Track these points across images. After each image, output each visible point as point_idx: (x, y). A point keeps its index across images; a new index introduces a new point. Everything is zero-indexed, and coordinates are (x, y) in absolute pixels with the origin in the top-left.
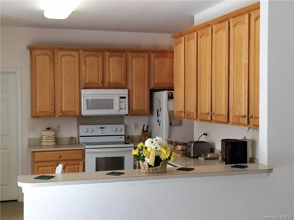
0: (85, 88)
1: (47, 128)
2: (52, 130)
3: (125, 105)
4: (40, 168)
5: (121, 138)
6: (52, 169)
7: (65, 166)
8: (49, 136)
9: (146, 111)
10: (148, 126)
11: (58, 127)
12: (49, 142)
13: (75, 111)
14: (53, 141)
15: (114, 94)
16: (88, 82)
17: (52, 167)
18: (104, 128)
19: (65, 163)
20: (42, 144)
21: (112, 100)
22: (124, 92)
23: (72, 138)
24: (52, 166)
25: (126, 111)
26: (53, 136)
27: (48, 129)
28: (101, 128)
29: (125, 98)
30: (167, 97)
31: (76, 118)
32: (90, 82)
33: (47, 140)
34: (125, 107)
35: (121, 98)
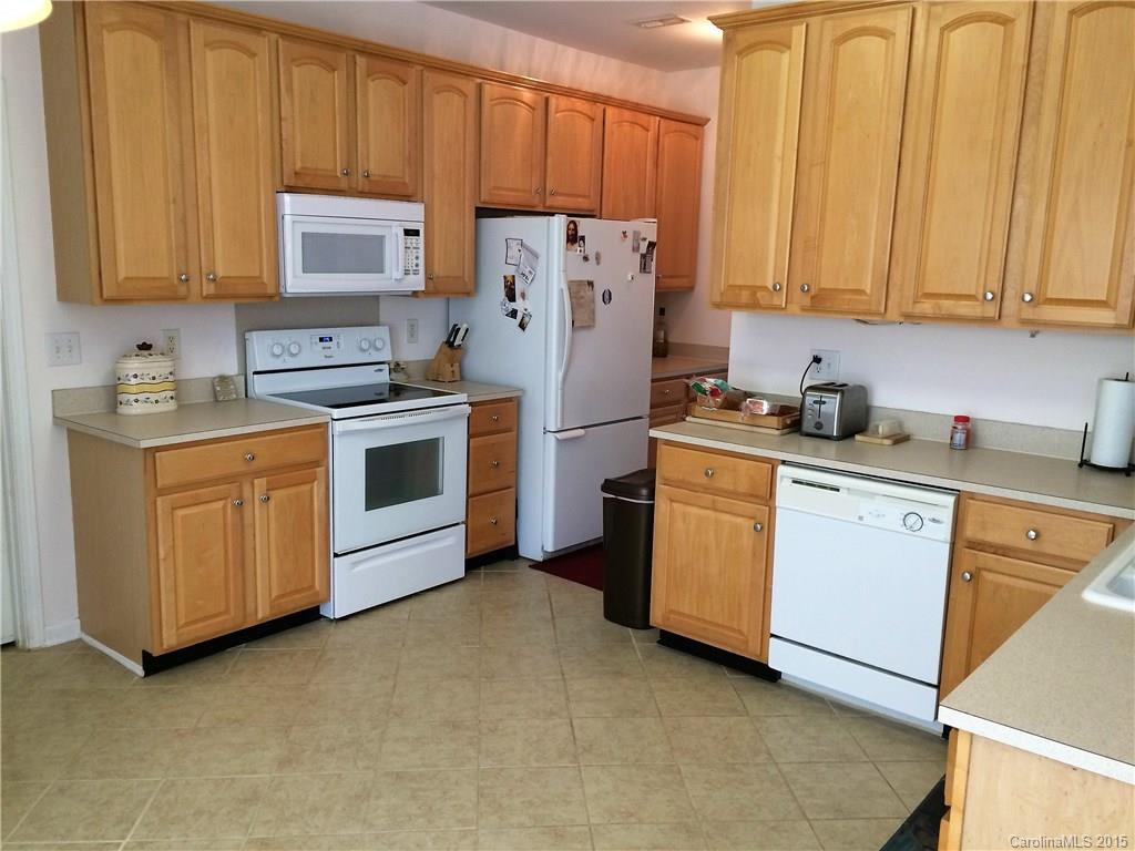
0: (291, 190)
1: (138, 346)
2: (162, 354)
3: (417, 258)
4: (181, 513)
5: (381, 370)
6: (224, 507)
7: (268, 490)
8: (154, 378)
9: (467, 280)
10: (467, 330)
11: (171, 339)
12: (157, 402)
13: (260, 277)
14: (172, 398)
15: (387, 219)
16: (303, 168)
17: (221, 504)
18: (331, 339)
19: (268, 483)
20: (123, 410)
21: (380, 239)
22: (413, 213)
23: (223, 379)
24: (221, 499)
25: (417, 282)
26: (171, 378)
27: (145, 347)
28: (321, 340)
29: (416, 233)
30: (564, 237)
31: (233, 306)
32: (309, 165)
33: (148, 395)
34: (417, 265)
35: (408, 233)
